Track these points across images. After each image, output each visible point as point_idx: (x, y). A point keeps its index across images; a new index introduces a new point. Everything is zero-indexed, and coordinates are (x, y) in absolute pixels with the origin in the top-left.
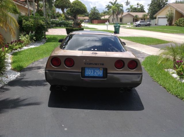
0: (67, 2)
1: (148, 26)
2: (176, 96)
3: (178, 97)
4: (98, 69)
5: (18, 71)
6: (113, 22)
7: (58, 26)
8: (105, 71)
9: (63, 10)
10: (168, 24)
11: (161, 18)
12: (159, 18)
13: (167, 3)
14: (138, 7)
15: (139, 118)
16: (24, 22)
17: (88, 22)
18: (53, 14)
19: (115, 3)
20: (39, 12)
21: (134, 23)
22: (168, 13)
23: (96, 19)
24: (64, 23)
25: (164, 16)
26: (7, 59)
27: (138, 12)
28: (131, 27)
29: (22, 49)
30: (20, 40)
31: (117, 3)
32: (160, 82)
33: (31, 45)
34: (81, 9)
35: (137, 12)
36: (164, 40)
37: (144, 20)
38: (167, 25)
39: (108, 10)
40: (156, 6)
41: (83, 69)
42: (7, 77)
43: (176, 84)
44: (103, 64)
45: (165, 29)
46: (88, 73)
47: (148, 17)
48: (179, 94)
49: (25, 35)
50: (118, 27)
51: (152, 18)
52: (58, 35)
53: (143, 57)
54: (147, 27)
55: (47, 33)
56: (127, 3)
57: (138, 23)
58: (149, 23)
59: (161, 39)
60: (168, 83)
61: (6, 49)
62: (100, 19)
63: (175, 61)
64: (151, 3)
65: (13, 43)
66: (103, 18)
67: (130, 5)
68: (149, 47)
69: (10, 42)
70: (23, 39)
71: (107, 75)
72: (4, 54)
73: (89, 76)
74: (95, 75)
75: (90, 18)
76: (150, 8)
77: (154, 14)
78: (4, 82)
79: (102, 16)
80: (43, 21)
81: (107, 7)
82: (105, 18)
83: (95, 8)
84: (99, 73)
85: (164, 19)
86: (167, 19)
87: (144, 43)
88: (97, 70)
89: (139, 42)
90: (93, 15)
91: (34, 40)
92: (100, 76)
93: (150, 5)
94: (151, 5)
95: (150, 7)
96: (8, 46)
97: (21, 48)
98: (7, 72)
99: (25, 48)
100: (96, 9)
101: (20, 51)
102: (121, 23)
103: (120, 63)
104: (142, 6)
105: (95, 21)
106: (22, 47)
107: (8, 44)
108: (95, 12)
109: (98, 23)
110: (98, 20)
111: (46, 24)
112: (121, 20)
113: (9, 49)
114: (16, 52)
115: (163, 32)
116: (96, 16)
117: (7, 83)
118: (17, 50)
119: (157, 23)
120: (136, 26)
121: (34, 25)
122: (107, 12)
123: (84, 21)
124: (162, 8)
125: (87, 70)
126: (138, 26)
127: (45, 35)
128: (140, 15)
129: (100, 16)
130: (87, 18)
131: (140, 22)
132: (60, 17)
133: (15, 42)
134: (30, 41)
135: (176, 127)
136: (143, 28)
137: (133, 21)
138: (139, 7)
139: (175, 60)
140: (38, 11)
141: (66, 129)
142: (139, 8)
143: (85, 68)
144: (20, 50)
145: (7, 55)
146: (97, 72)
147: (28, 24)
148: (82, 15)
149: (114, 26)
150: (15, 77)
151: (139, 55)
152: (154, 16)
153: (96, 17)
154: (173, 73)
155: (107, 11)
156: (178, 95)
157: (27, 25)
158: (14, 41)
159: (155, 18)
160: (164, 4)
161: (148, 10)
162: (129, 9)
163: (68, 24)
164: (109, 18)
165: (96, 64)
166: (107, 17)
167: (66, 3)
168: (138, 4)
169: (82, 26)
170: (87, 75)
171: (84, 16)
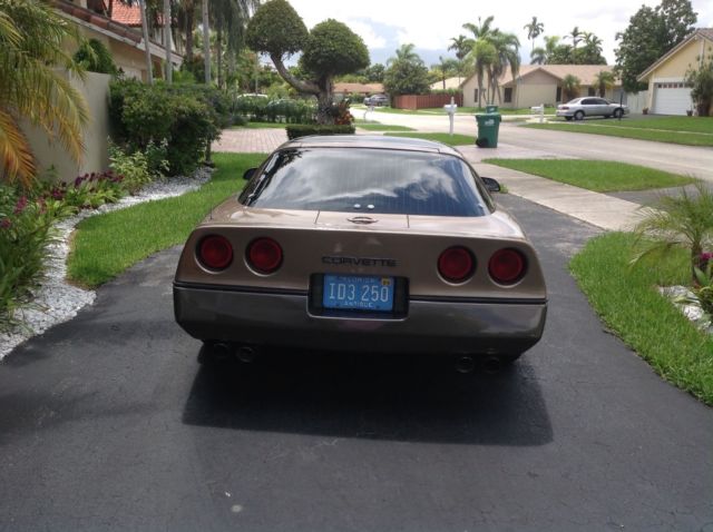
0: (294, 28)
1: (615, 117)
2: (690, 392)
3: (696, 397)
4: (372, 281)
5: (90, 288)
6: (477, 104)
7: (263, 121)
8: (402, 288)
9: (277, 58)
10: (695, 111)
11: (665, 86)
12: (660, 86)
13: (693, 29)
14: (575, 43)
15: (529, 474)
16: (129, 105)
17: (379, 104)
18: (249, 76)
19: (486, 28)
20: (194, 66)
21: (561, 106)
22: (696, 66)
23: (409, 92)
24: (288, 108)
25: (680, 79)
26: (54, 242)
27: (576, 64)
28: (545, 121)
29: (115, 207)
30: (111, 173)
31: (492, 27)
32: (630, 336)
33: (154, 190)
34: (346, 55)
35: (571, 62)
36: (671, 171)
37: (602, 94)
38: (690, 113)
39: (459, 55)
40: (647, 41)
41: (317, 281)
42: (45, 310)
43: (691, 344)
44: (391, 264)
45: (682, 130)
46: (336, 295)
47: (618, 83)
48: (700, 383)
49: (129, 153)
50: (491, 122)
51: (633, 85)
52: (260, 152)
53: (578, 237)
54: (612, 124)
55: (215, 146)
56: (535, 29)
57: (576, 104)
58: (618, 105)
59: (662, 168)
60: (662, 341)
61: (57, 204)
62: (429, 92)
63: (697, 257)
64: (630, 27)
65: (83, 183)
66: (438, 86)
67: (546, 38)
68: (606, 200)
69: (71, 180)
70: (121, 167)
71: (406, 305)
72: (42, 225)
73: (341, 306)
74: (362, 305)
75: (389, 87)
76: (622, 49)
77: (640, 70)
78: (30, 326)
79: (434, 79)
80: (199, 100)
81: (454, 46)
82: (447, 88)
83: (407, 48)
84: (378, 295)
85: (678, 90)
86: (689, 90)
87: (590, 184)
88: (370, 285)
89: (569, 180)
90: (399, 77)
91: (164, 171)
92: (382, 308)
93: (624, 36)
94: (629, 36)
95: (625, 42)
96: (63, 192)
97: (111, 202)
98: (47, 292)
99: (129, 201)
100: (411, 52)
101: (108, 211)
102: (507, 105)
103: (458, 258)
104: (591, 38)
105: (405, 98)
106: (119, 198)
107: (64, 184)
108: (408, 64)
109: (418, 108)
110: (418, 94)
111: (211, 112)
112: (509, 93)
113: (69, 204)
114: (94, 217)
115: (671, 142)
116: (410, 80)
117: (42, 332)
118: (96, 207)
119: (649, 106)
120: (568, 118)
121: (165, 113)
122: (454, 63)
123: (363, 98)
124: (672, 46)
125: (333, 285)
126: (577, 119)
127: (209, 153)
128: (587, 75)
129: (429, 79)
130: (377, 87)
131: (583, 103)
132: (274, 86)
133: (91, 180)
134: (151, 174)
135: (672, 513)
136: (594, 125)
137: (558, 99)
138: (582, 45)
139: (697, 249)
140: (191, 63)
141: (237, 508)
142: (581, 49)
143: (323, 275)
144: (106, 209)
145: (59, 227)
146: (370, 292)
147: (141, 111)
148: (359, 78)
149: (477, 117)
150: (75, 308)
151: (564, 229)
152: (640, 78)
153: (411, 86)
154: (688, 302)
155: (456, 59)
156: (698, 390)
157: (139, 115)
158: (87, 175)
159: (645, 87)
160: (682, 32)
161: (616, 54)
162: (540, 51)
163: (304, 111)
164: (462, 86)
165: (366, 262)
166: (453, 83)
167: (288, 31)
168: (575, 33)
169: (353, 120)
170: (333, 305)
171: (368, 82)
